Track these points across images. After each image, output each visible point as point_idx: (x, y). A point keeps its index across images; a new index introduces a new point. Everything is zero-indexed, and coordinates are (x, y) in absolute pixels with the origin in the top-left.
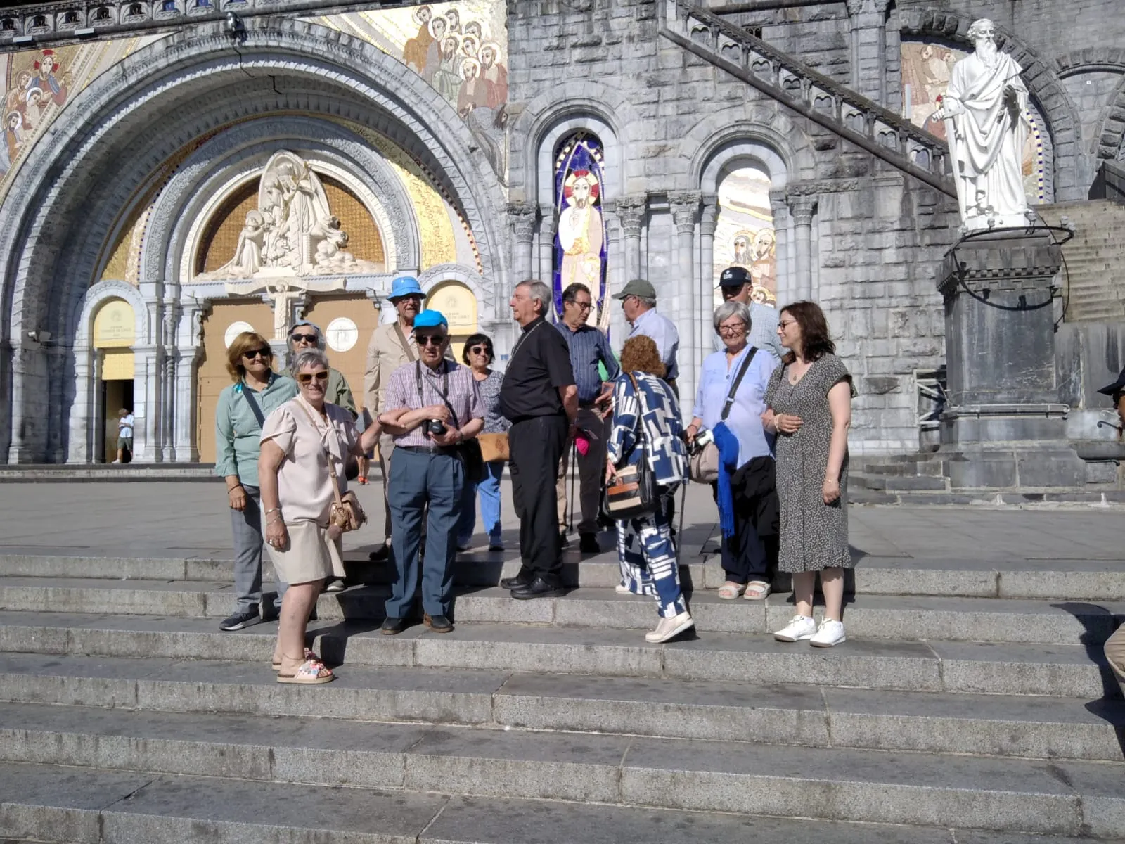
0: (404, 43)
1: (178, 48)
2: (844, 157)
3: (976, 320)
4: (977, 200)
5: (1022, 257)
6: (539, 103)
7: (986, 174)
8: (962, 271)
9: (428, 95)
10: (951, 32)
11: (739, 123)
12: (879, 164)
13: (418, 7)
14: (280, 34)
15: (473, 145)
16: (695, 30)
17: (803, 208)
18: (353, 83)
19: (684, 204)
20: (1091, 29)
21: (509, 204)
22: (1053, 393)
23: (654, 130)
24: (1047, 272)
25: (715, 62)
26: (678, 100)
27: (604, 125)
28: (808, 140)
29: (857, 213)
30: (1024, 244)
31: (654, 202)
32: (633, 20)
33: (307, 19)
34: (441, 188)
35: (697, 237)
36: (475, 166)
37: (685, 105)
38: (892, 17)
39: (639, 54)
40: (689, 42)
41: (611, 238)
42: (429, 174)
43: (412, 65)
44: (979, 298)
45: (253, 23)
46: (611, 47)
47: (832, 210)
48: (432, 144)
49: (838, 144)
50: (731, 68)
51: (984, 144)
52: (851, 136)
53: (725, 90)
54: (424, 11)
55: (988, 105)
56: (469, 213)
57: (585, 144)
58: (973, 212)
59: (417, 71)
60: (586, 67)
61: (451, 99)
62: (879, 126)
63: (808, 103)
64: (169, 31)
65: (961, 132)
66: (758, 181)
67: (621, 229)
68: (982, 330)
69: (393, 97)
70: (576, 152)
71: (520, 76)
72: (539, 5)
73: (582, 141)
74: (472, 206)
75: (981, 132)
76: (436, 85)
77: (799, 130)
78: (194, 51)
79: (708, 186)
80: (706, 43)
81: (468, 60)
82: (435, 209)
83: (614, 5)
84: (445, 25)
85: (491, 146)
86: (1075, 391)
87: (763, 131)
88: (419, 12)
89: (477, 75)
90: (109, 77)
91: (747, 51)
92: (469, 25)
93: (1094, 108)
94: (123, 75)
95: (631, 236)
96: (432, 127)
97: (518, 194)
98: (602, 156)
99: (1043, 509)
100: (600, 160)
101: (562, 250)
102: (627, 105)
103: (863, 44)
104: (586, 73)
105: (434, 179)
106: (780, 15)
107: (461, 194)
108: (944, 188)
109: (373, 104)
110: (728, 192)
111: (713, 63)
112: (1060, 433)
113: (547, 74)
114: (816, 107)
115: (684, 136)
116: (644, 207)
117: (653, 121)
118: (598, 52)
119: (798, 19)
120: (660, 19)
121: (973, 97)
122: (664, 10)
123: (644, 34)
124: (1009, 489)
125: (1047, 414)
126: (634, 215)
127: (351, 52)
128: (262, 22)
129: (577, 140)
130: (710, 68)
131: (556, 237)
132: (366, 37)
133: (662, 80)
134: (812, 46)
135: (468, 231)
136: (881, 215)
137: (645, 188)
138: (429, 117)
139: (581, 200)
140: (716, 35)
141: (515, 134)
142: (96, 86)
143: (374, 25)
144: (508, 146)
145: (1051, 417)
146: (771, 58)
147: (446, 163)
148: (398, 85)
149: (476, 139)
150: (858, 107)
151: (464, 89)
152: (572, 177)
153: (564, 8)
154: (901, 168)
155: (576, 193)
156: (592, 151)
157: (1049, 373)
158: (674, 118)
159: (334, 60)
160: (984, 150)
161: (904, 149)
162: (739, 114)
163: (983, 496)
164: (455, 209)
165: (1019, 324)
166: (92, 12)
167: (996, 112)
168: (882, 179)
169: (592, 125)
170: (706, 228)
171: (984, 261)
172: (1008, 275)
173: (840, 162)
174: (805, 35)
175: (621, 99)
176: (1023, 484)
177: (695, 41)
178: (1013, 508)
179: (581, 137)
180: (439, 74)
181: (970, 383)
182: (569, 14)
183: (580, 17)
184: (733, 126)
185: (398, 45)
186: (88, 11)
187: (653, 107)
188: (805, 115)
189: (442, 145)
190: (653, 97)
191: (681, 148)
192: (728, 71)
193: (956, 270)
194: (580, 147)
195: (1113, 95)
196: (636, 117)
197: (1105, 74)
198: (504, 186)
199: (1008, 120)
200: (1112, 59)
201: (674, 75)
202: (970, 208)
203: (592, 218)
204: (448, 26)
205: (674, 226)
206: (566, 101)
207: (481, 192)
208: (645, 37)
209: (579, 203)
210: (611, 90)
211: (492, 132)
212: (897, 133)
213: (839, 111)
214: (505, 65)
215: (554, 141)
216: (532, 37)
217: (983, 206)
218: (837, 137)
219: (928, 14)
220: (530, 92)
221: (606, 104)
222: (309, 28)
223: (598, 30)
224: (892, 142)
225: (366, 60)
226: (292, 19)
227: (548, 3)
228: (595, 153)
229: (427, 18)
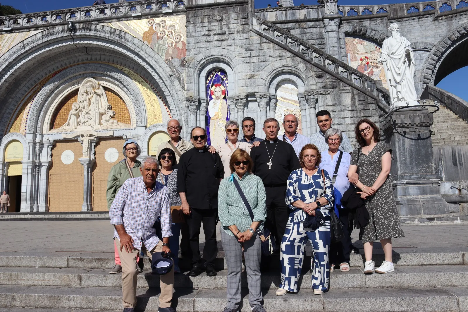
0: (143, 33)
1: (47, 36)
2: (327, 81)
3: (401, 144)
5: (418, 118)
6: (200, 57)
7: (400, 84)
8: (395, 124)
9: (152, 54)
10: (364, 34)
11: (284, 66)
12: (341, 84)
13: (149, 19)
14: (90, 30)
15: (171, 74)
16: (264, 29)
17: (312, 100)
18: (120, 49)
19: (263, 98)
20: (416, 35)
21: (187, 98)
22: (434, 175)
23: (249, 68)
24: (428, 124)
25: (273, 42)
26: (258, 56)
27: (227, 66)
28: (313, 73)
29: (334, 103)
30: (418, 113)
31: (250, 97)
32: (239, 24)
33: (102, 24)
34: (156, 92)
35: (268, 112)
36: (172, 82)
37: (262, 58)
38: (341, 28)
39: (242, 38)
40: (263, 34)
41: (231, 112)
42: (151, 86)
43: (146, 42)
44: (402, 135)
45: (80, 25)
46: (230, 35)
47: (324, 102)
48: (153, 74)
49: (325, 75)
50: (280, 44)
51: (399, 72)
52: (330, 72)
53: (278, 53)
54: (152, 21)
55: (400, 57)
56: (169, 102)
57: (219, 73)
58: (396, 100)
59: (147, 44)
60: (220, 43)
61: (162, 55)
62: (340, 69)
63: (312, 59)
64: (44, 29)
65: (389, 67)
66: (293, 89)
67: (236, 109)
68: (404, 149)
69: (137, 55)
70: (216, 77)
71: (192, 46)
72: (200, 18)
74: (171, 99)
75: (397, 68)
76: (156, 50)
77: (309, 69)
78: (54, 37)
79: (272, 91)
80: (269, 34)
81: (170, 40)
82: (154, 101)
83: (231, 19)
84: (160, 26)
85: (179, 74)
86: (441, 174)
87: (294, 69)
88: (149, 21)
89: (173, 46)
90: (18, 47)
91: (286, 38)
92: (170, 26)
93: (420, 65)
94: (23, 47)
95: (240, 111)
96: (154, 66)
97: (191, 94)
98: (227, 78)
99: (435, 224)
100: (226, 80)
101: (210, 117)
102: (237, 58)
103: (330, 37)
104: (220, 45)
105: (153, 88)
106: (297, 25)
107: (166, 94)
108: (368, 94)
109: (128, 57)
110: (280, 93)
112: (438, 192)
113: (204, 45)
114: (315, 61)
115: (262, 71)
116: (245, 99)
117: (248, 64)
118: (225, 37)
119: (304, 27)
120: (250, 25)
121: (393, 53)
122: (252, 21)
123: (244, 30)
124: (419, 216)
125: (432, 183)
126: (241, 102)
127: (120, 37)
128: (83, 25)
129: (216, 72)
130: (271, 44)
132: (127, 31)
133: (252, 48)
134: (310, 37)
135: (167, 110)
136: (344, 104)
137: (246, 91)
138: (152, 62)
139: (218, 96)
140: (273, 31)
141: (189, 69)
142: (11, 51)
143: (130, 26)
144: (186, 74)
145: (434, 185)
146: (296, 41)
147: (159, 81)
148: (140, 50)
149: (173, 71)
150: (332, 61)
151: (168, 51)
152: (214, 87)
153: (210, 20)
154: (350, 85)
155: (216, 93)
156: (222, 76)
157: (432, 166)
158: (257, 63)
159: (113, 40)
160: (399, 74)
161: (351, 78)
162: (284, 62)
163: (410, 219)
164: (162, 100)
165: (419, 146)
167: (403, 60)
168: (343, 90)
169: (222, 66)
170: (272, 108)
171: (403, 120)
172: (413, 125)
173: (326, 82)
174: (308, 33)
175: (234, 55)
176: (424, 214)
178: (423, 224)
179: (217, 70)
180: (157, 45)
181: (401, 171)
182: (212, 22)
183: (217, 23)
184: (282, 67)
185: (140, 34)
186: (9, 21)
187: (248, 58)
188: (311, 64)
189: (158, 74)
190: (248, 55)
191: (260, 75)
193: (392, 123)
194: (217, 75)
195: (427, 60)
196: (241, 62)
197: (423, 52)
198: (185, 90)
199: (407, 63)
201: (256, 47)
202: (395, 98)
203: (223, 104)
204: (161, 27)
205: (259, 108)
206: (211, 56)
207: (175, 93)
208: (244, 31)
209: (217, 97)
210: (230, 52)
211: (180, 69)
212: (348, 72)
213: (324, 62)
214: (186, 42)
215: (206, 72)
216: (197, 30)
217: (400, 97)
218: (324, 72)
219: (355, 27)
220: (196, 53)
221: (228, 58)
222: (103, 28)
223: (224, 29)
224: (345, 75)
225: (126, 40)
226: (96, 24)
227: (203, 18)
228: (224, 77)
229: (153, 23)
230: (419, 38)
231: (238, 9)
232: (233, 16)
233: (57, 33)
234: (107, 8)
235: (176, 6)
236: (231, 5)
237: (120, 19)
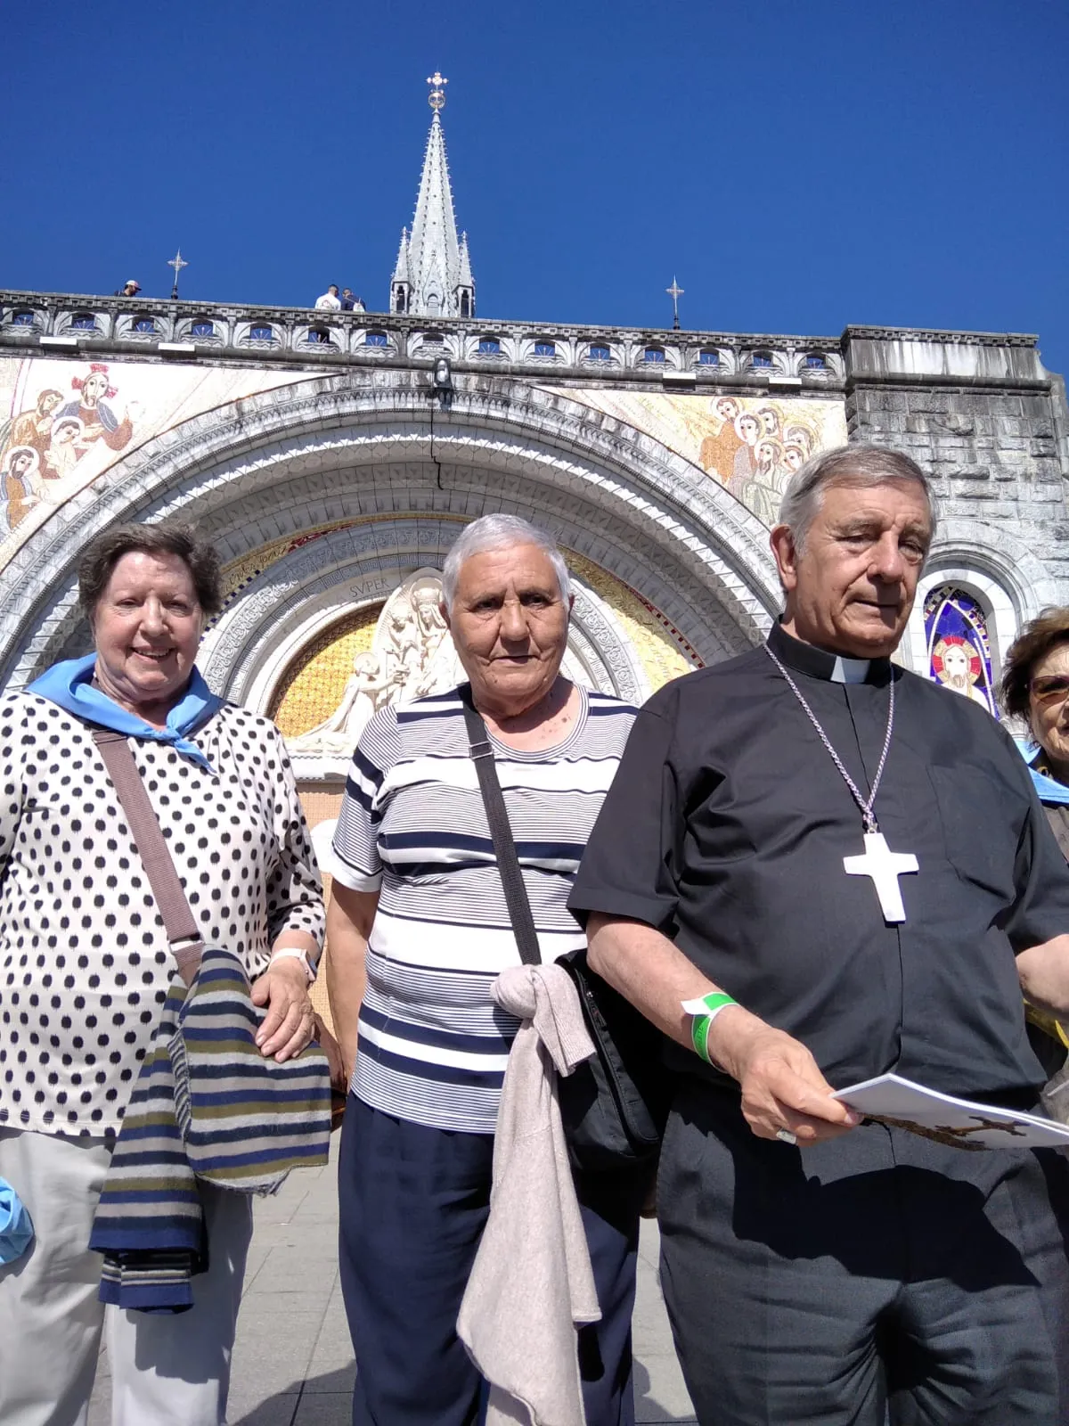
0: (700, 440)
1: (338, 397)
9: (736, 513)
13: (717, 399)
14: (506, 403)
27: (990, 582)
32: (1027, 455)
33: (552, 390)
39: (1041, 497)
43: (713, 472)
45: (467, 380)
46: (1003, 484)
54: (728, 404)
57: (957, 604)
59: (719, 479)
60: (972, 503)
64: (324, 371)
69: (680, 512)
70: (944, 613)
72: (902, 418)
73: (953, 599)
76: (749, 502)
78: (365, 406)
83: (1000, 435)
84: (758, 426)
88: (720, 405)
90: (214, 420)
92: (793, 431)
94: (238, 422)
98: (981, 621)
100: (980, 626)
102: (1032, 557)
104: (974, 513)
117: (1068, 583)
118: (988, 488)
120: (1064, 459)
123: (1044, 474)
128: (481, 382)
129: (946, 597)
132: (643, 425)
139: (957, 677)
142: (186, 432)
152: (942, 643)
153: (936, 428)
155: (949, 666)
166: (182, 322)
175: (1021, 549)
179: (949, 593)
180: (752, 489)
182: (943, 435)
183: (958, 442)
185: (689, 443)
186: (176, 321)
187: (1067, 565)
190: (1067, 553)
194: (948, 606)
196: (1045, 575)
204: (764, 429)
206: (947, 544)
208: (1044, 478)
209: (956, 680)
210: (1010, 538)
221: (1003, 555)
222: (556, 402)
223: (983, 461)
225: (639, 455)
226: (528, 385)
227: (914, 419)
228: (972, 617)
229: (732, 413)
231: (1019, 403)
232: (1008, 425)
233: (375, 394)
234: (565, 339)
235: (802, 370)
236: (999, 390)
237: (617, 381)
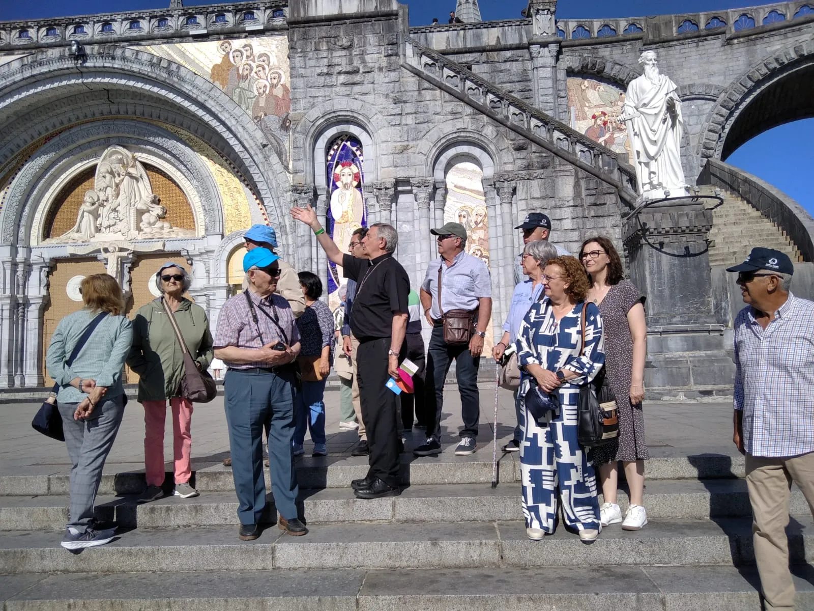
0: (211, 66)
1: (32, 66)
2: (533, 155)
3: (655, 266)
4: (650, 178)
5: (686, 219)
6: (315, 113)
7: (656, 160)
8: (644, 229)
9: (229, 106)
10: (601, 71)
11: (459, 130)
12: (557, 160)
13: (222, 42)
14: (113, 58)
15: (265, 142)
16: (426, 64)
17: (506, 190)
18: (171, 96)
19: (423, 187)
20: (693, 71)
21: (293, 186)
22: (713, 316)
23: (399, 134)
24: (704, 229)
25: (441, 87)
26: (416, 113)
27: (362, 130)
28: (508, 143)
29: (544, 195)
30: (686, 209)
31: (401, 185)
32: (382, 55)
33: (135, 48)
34: (239, 174)
35: (432, 210)
36: (266, 158)
37: (421, 117)
38: (561, 60)
39: (387, 80)
40: (423, 73)
41: (369, 211)
42: (230, 164)
43: (217, 84)
44: (656, 249)
45: (93, 49)
46: (366, 75)
47: (527, 193)
48: (232, 142)
49: (529, 146)
50: (452, 92)
51: (654, 139)
52: (537, 140)
53: (449, 107)
54: (227, 45)
55: (656, 111)
56: (262, 192)
57: (348, 144)
58: (647, 187)
59: (220, 87)
60: (348, 88)
61: (247, 109)
62: (557, 134)
63: (507, 117)
64: (24, 53)
65: (637, 130)
66: (474, 171)
67: (377, 205)
68: (660, 272)
69: (202, 106)
70: (342, 149)
71: (300, 92)
72: (313, 43)
73: (347, 141)
74: (265, 187)
76: (236, 99)
77: (501, 136)
78: (44, 69)
79: (439, 174)
80: (435, 74)
81: (261, 80)
82: (235, 190)
83: (368, 45)
84: (242, 55)
85: (278, 143)
86: (725, 315)
87: (477, 136)
88: (222, 45)
89: (267, 92)
91: (464, 80)
92: (260, 56)
93: (697, 124)
95: (385, 210)
96: (233, 129)
97: (300, 178)
98: (362, 152)
99: (714, 401)
100: (360, 155)
101: (334, 220)
102: (380, 116)
103: (541, 78)
104: (348, 93)
105: (234, 168)
106: (484, 57)
107: (256, 178)
108: (602, 177)
109: (186, 111)
110: (452, 179)
111: (440, 88)
112: (719, 345)
113: (321, 92)
114: (513, 120)
115: (421, 139)
116: (393, 189)
117: (397, 127)
118: (357, 78)
119: (496, 59)
120: (402, 56)
121: (645, 105)
122: (404, 50)
123: (390, 66)
124: (686, 387)
125: (709, 331)
126: (386, 194)
127: (170, 73)
128: (99, 49)
129: (342, 141)
130: (438, 92)
131: (328, 210)
132: (182, 62)
133: (404, 99)
134: (506, 79)
135: (260, 206)
136: (561, 196)
137: (394, 175)
138: (231, 121)
139: (346, 184)
140: (442, 68)
141: (297, 135)
143: (187, 54)
144: (292, 144)
145: (712, 334)
146: (480, 86)
147: (244, 155)
148: (207, 98)
149: (267, 139)
150: (541, 120)
151: (257, 102)
152: (340, 167)
153: (332, 46)
154: (573, 163)
155: (343, 178)
156: (354, 149)
157: (709, 301)
158: (413, 126)
159: (156, 78)
160: (654, 143)
161: (574, 150)
162: (459, 124)
163: (669, 393)
164: (251, 189)
165: (686, 267)
167: (661, 116)
168: (560, 171)
169: (354, 130)
170: (438, 204)
171: (659, 221)
172: (676, 231)
173: (531, 158)
174: (502, 71)
175: (374, 111)
176: (695, 384)
177: (426, 72)
178: (693, 402)
179: (346, 138)
180: (238, 91)
181: (653, 310)
182: (336, 50)
183: (343, 53)
184: (455, 133)
185: (206, 68)
187: (398, 117)
188: (505, 126)
189: (241, 142)
190: (398, 111)
191: (419, 147)
192: (450, 94)
193: (639, 228)
194: (345, 145)
195: (710, 115)
196: (386, 125)
197: (703, 102)
198: (289, 172)
199: (669, 121)
200: (708, 91)
201: (412, 96)
202: (645, 184)
203: (355, 197)
204: (245, 56)
205: (416, 203)
206: (334, 112)
207: (272, 177)
208: (390, 68)
209: (346, 186)
210: (368, 106)
211: (279, 133)
212: (569, 139)
213: (529, 124)
214: (288, 85)
215: (326, 140)
216: (308, 65)
217: (655, 182)
218: (528, 141)
219: (585, 59)
220: (308, 105)
221: (363, 115)
222: (137, 54)
223: (357, 62)
224: (565, 145)
225: (182, 79)
226: (123, 47)
227: (320, 42)
228: (357, 150)
229: (228, 49)
230: (696, 77)
231: (380, 26)
232: (372, 39)
233: (49, 62)
234: (144, 18)
235: (270, 19)
236: (368, 19)
237: (168, 39)
